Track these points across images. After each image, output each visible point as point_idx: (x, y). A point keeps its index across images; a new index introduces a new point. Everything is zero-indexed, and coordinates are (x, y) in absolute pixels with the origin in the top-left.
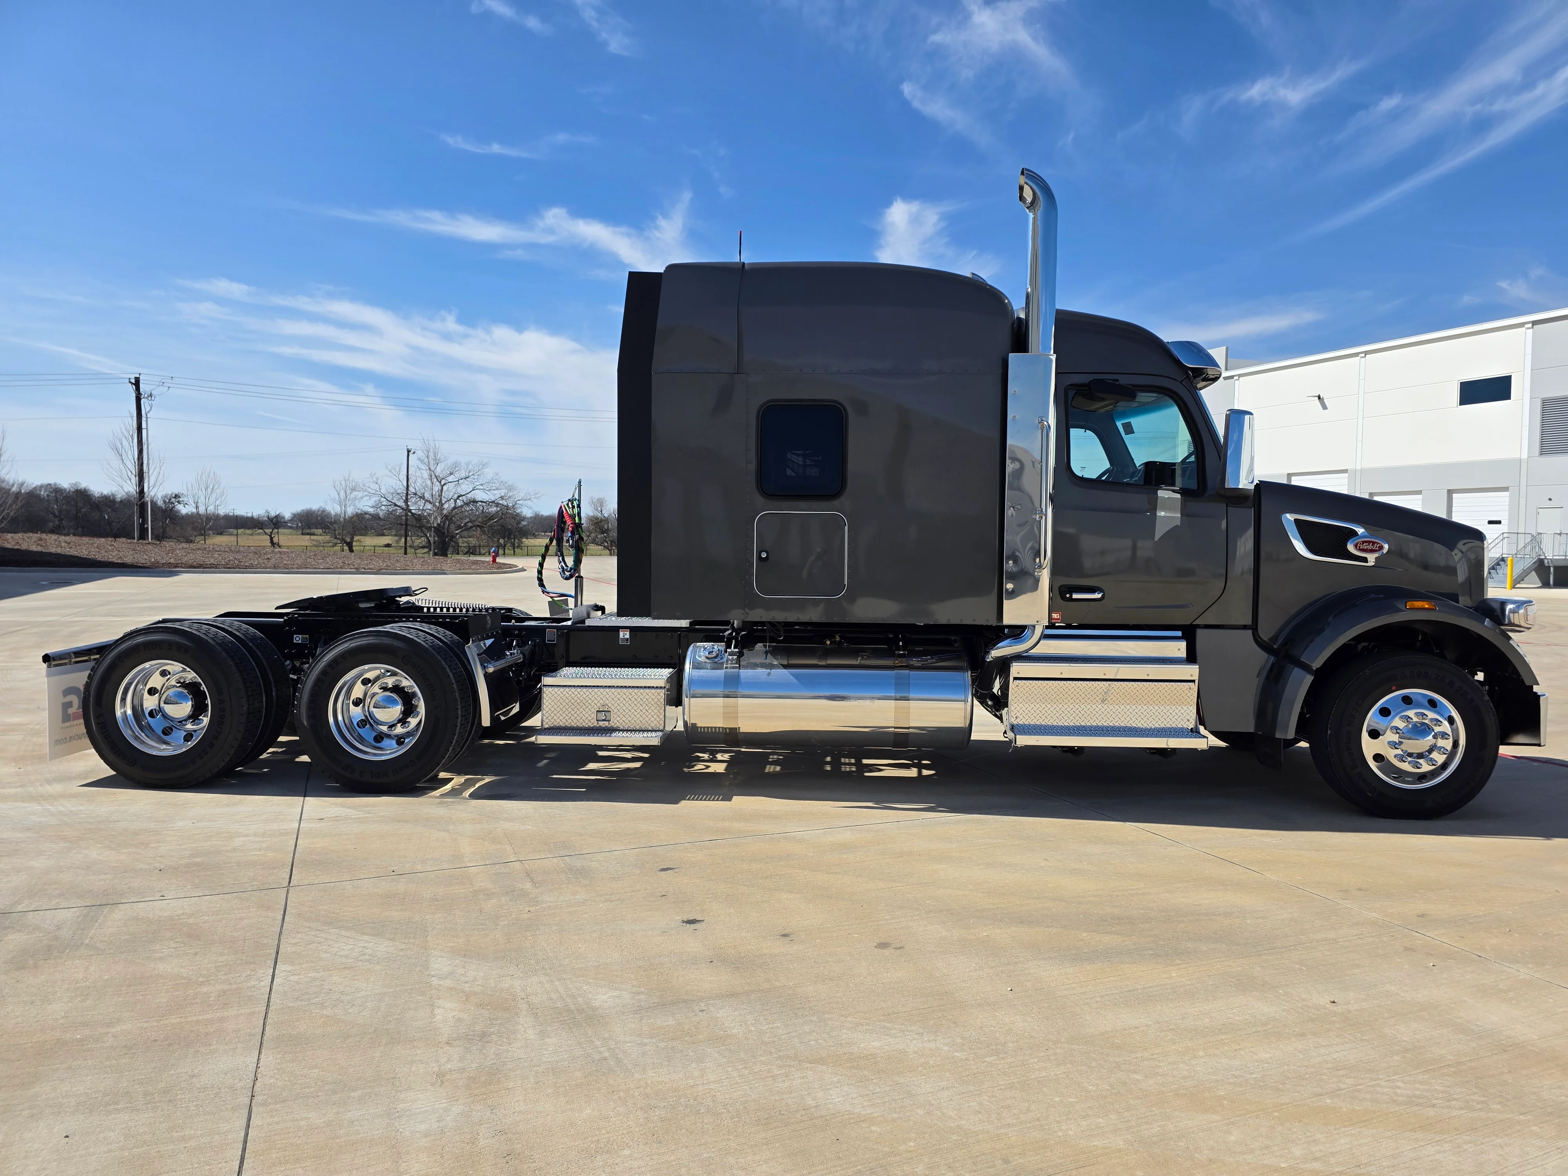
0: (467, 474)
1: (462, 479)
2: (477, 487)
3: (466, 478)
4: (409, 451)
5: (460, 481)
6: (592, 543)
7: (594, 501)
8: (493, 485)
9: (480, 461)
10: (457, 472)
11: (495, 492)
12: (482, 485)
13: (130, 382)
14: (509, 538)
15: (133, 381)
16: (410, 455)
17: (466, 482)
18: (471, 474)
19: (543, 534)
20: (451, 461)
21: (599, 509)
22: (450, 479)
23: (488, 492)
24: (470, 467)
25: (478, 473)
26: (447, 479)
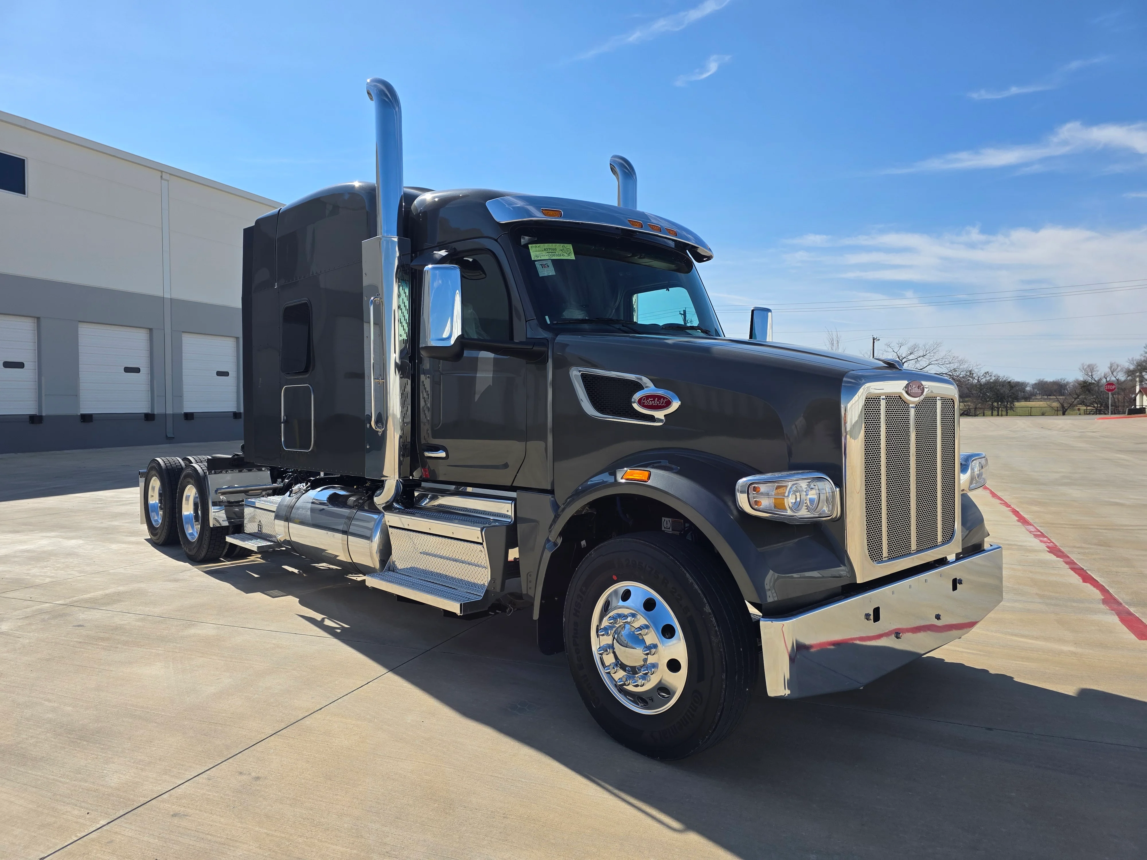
0: (925, 352)
1: (919, 357)
2: (932, 363)
3: (924, 356)
4: (874, 339)
5: (919, 359)
6: (1081, 404)
7: (1085, 367)
8: (946, 360)
9: (935, 342)
10: (916, 352)
11: (948, 366)
12: (937, 360)
13: (680, 314)
14: (1002, 402)
15: (682, 313)
16: (875, 342)
17: (925, 359)
18: (928, 352)
19: (1046, 397)
20: (911, 343)
21: (1090, 374)
22: (910, 357)
23: (942, 366)
24: (927, 347)
25: (934, 351)
26: (908, 357)
